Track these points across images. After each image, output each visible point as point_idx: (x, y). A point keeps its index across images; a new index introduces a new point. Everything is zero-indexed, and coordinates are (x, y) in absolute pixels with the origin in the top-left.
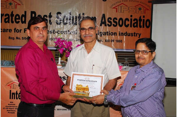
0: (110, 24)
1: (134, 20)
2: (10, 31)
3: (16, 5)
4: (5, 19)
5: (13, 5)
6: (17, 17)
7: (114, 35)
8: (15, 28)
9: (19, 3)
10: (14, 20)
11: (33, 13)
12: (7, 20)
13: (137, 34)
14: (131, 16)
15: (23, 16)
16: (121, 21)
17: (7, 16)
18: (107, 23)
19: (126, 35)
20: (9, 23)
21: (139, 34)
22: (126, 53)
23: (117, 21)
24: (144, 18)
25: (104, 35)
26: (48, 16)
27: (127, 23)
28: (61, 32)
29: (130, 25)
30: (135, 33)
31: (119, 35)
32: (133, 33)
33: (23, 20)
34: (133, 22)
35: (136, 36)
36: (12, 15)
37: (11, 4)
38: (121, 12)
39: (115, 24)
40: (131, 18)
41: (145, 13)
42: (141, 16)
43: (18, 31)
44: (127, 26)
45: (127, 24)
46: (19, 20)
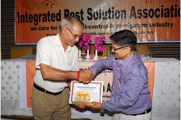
0: (139, 16)
1: (165, 10)
2: (48, 29)
3: (52, 5)
4: (43, 18)
5: (49, 6)
6: (53, 16)
7: (145, 27)
8: (52, 26)
9: (54, 3)
10: (50, 19)
11: (66, 11)
12: (45, 19)
13: (169, 24)
14: (162, 6)
15: (58, 14)
16: (151, 12)
17: (45, 16)
18: (137, 15)
19: (157, 26)
20: (46, 21)
21: (171, 24)
22: (157, 44)
23: (148, 12)
24: (176, 7)
25: (134, 27)
26: (80, 13)
27: (158, 13)
28: (92, 27)
29: (161, 16)
30: (166, 24)
31: (150, 26)
32: (164, 24)
33: (58, 18)
34: (164, 12)
35: (168, 27)
36: (49, 14)
37: (47, 4)
38: (151, 2)
39: (145, 16)
40: (162, 8)
41: (177, 2)
42: (172, 6)
43: (54, 28)
44: (158, 17)
45: (157, 15)
46: (55, 19)
